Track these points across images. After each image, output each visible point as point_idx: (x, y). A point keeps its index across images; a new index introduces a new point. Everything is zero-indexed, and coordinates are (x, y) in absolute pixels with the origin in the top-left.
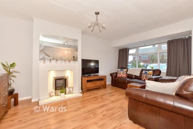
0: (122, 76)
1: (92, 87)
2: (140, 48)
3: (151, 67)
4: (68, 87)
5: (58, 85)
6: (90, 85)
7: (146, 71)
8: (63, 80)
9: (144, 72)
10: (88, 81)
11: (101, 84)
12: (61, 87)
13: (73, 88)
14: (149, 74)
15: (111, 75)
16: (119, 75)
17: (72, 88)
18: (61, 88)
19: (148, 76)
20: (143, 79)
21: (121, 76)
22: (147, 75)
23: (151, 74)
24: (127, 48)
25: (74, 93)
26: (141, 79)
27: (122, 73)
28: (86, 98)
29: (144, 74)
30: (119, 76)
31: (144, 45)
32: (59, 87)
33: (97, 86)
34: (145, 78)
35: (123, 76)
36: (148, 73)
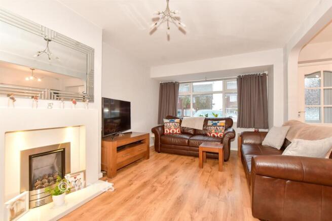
0: (173, 131)
1: (126, 160)
2: (194, 84)
3: (214, 114)
4: (69, 172)
5: (37, 173)
6: (123, 157)
7: (214, 122)
8: (53, 155)
9: (210, 123)
10: (119, 149)
11: (142, 152)
12: (49, 176)
13: (84, 172)
14: (220, 126)
15: (154, 130)
16: (167, 131)
17: (82, 175)
18: (51, 178)
19: (220, 129)
20: (212, 135)
21: (171, 131)
22: (218, 128)
23: (223, 126)
24: (176, 82)
25: (87, 184)
26: (206, 135)
27: (173, 127)
28: (126, 190)
29: (211, 126)
30: (169, 131)
31: (205, 80)
32: (43, 178)
33: (134, 157)
34: (215, 133)
35: (175, 131)
36: (218, 124)
